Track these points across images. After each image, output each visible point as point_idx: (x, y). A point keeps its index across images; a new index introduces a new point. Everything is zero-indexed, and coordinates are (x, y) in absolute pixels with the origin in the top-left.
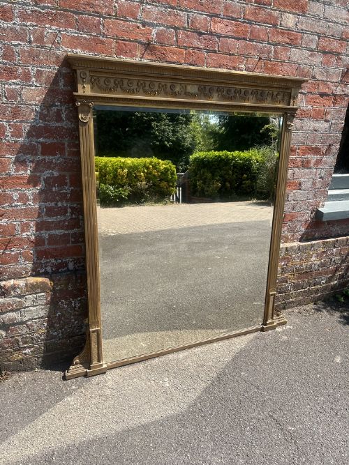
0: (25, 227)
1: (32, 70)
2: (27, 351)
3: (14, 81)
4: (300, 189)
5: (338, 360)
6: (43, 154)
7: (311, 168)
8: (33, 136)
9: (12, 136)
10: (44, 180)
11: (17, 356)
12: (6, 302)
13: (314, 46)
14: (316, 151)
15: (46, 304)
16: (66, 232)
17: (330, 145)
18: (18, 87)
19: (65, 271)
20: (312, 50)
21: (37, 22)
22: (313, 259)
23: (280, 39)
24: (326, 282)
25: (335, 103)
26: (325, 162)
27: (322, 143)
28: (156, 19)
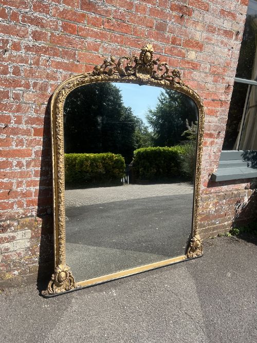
0: (19, 184)
1: (31, 81)
2: (16, 272)
3: (19, 88)
5: (229, 275)
6: (35, 135)
7: (207, 147)
8: (28, 123)
9: (15, 123)
10: (35, 152)
11: (8, 276)
12: (4, 237)
13: (207, 71)
14: (211, 136)
15: (31, 238)
16: (47, 187)
17: (219, 132)
18: (21, 92)
19: (45, 215)
20: (206, 73)
21: (36, 52)
22: (211, 206)
23: (187, 66)
24: (219, 223)
25: (221, 106)
26: (217, 143)
27: (214, 130)
28: (110, 52)
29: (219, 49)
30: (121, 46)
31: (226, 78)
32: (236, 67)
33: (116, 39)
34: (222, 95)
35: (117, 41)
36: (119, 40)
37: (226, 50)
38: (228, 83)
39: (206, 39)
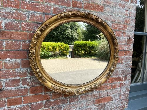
4: (112, 100)
7: (117, 89)
14: (119, 79)
17: (126, 76)
25: (125, 54)
26: (125, 85)
27: (121, 75)
28: (4, 16)
29: (118, 10)
30: (17, 10)
31: (127, 32)
32: (134, 23)
33: (9, 3)
34: (124, 46)
35: (11, 6)
36: (13, 4)
37: (125, 11)
38: (129, 36)
39: (105, 2)
